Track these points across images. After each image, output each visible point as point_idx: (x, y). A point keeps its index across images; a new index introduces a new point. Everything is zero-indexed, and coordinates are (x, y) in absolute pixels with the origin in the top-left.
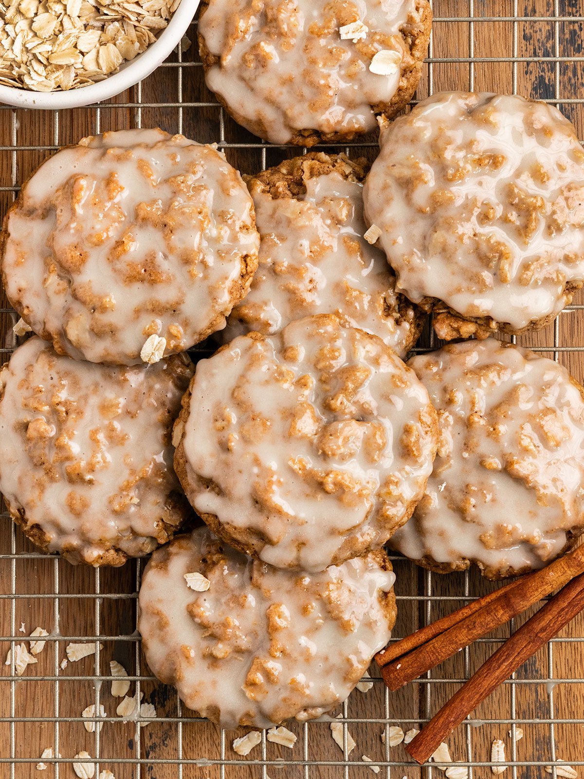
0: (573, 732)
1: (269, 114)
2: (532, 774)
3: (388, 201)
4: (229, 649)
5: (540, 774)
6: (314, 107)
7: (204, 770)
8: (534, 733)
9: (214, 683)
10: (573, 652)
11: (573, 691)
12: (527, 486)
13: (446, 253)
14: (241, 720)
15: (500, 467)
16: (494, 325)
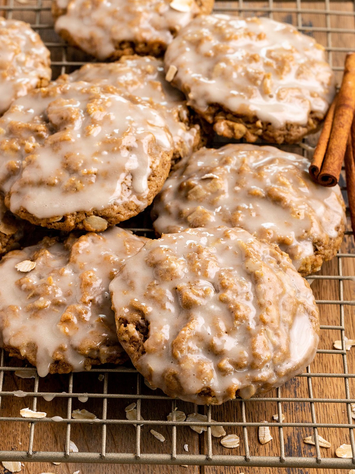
0: (326, 418)
1: (99, 34)
2: (293, 445)
3: (183, 52)
4: (49, 303)
5: (300, 445)
6: (131, 24)
7: (17, 438)
8: (294, 418)
9: (34, 328)
10: (324, 368)
11: (325, 392)
12: (283, 206)
13: (224, 76)
14: (54, 353)
15: (264, 195)
16: (259, 123)
